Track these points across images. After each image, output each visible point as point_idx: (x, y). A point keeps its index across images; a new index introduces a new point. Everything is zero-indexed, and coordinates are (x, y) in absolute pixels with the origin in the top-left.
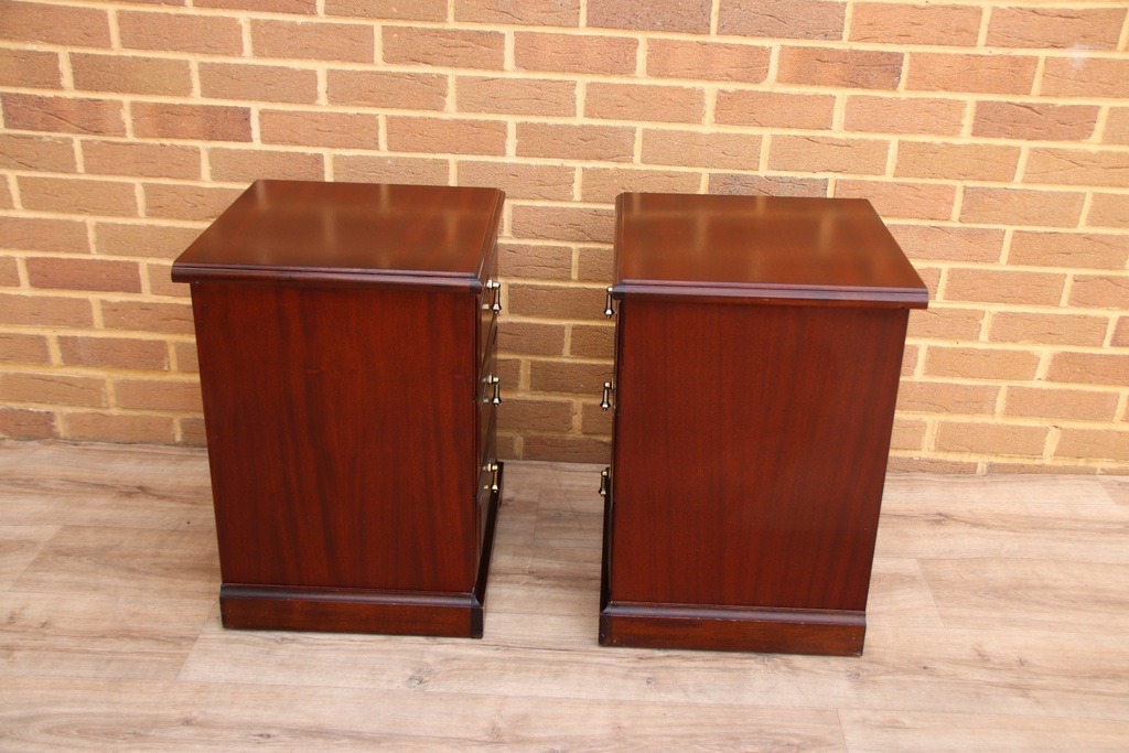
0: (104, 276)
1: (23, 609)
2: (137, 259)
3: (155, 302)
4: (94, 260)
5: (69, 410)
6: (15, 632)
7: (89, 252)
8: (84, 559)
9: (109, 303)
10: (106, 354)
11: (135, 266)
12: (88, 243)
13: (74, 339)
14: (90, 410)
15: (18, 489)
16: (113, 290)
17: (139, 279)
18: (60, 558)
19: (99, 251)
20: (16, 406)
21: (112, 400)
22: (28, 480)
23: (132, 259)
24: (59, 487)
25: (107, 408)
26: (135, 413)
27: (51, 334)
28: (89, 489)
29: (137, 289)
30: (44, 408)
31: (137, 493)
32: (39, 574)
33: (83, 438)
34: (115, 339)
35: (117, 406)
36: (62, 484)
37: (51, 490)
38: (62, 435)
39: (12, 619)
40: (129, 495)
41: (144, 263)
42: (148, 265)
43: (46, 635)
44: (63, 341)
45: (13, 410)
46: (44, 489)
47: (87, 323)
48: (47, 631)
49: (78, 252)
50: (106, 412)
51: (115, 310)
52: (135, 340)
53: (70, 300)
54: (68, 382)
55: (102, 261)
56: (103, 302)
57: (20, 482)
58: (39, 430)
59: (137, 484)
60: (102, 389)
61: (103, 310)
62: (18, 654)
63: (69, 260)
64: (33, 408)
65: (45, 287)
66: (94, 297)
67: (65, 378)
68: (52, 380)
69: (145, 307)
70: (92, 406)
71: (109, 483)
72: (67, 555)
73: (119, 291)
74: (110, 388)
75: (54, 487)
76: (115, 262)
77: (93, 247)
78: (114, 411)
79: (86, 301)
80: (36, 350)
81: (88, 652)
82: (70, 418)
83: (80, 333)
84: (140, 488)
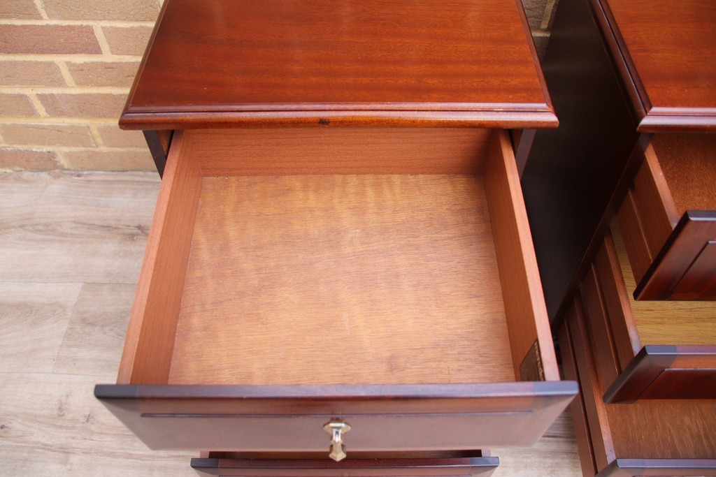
0: (62, 41)
1: (67, 396)
2: (91, 23)
3: (117, 61)
4: (47, 26)
5: (66, 149)
6: (66, 428)
7: (41, 18)
8: (107, 329)
9: (74, 65)
10: (84, 106)
11: (90, 30)
12: (37, 10)
13: (52, 96)
14: (82, 149)
15: (40, 237)
16: (75, 53)
17: (96, 41)
18: (88, 329)
19: (50, 16)
20: (22, 147)
21: (100, 141)
22: (47, 225)
23: (85, 23)
24: (74, 231)
25: (97, 146)
26: (121, 150)
27: (31, 92)
28: (97, 233)
29: (97, 50)
30: (45, 149)
31: (138, 235)
32: (74, 350)
33: (83, 169)
34: (88, 95)
35: (105, 145)
36: (75, 228)
37: (66, 235)
38: (66, 166)
39: (61, 409)
40: (132, 237)
41: (98, 26)
42: (102, 28)
43: (92, 433)
44: (43, 98)
45: (20, 151)
46: (62, 234)
47: (60, 82)
48: (93, 428)
49: (30, 19)
50: (97, 150)
51: (82, 70)
52: (106, 95)
53: (37, 63)
54: (59, 130)
55: (56, 27)
56: (68, 63)
57: (41, 228)
58: (47, 164)
59: (136, 224)
60: (89, 133)
61: (70, 70)
62: (74, 459)
63: (25, 27)
64: (35, 148)
65: (9, 53)
66: (59, 59)
67: (54, 126)
68: (43, 128)
69: (108, 67)
70: (84, 146)
71: (113, 223)
72: (92, 324)
73: (81, 53)
74: (95, 132)
75: (69, 231)
76: (69, 26)
77: (43, 13)
78: (104, 149)
79: (51, 64)
80: (22, 106)
81: (130, 456)
82: (68, 155)
83: (56, 91)
84: (139, 227)
